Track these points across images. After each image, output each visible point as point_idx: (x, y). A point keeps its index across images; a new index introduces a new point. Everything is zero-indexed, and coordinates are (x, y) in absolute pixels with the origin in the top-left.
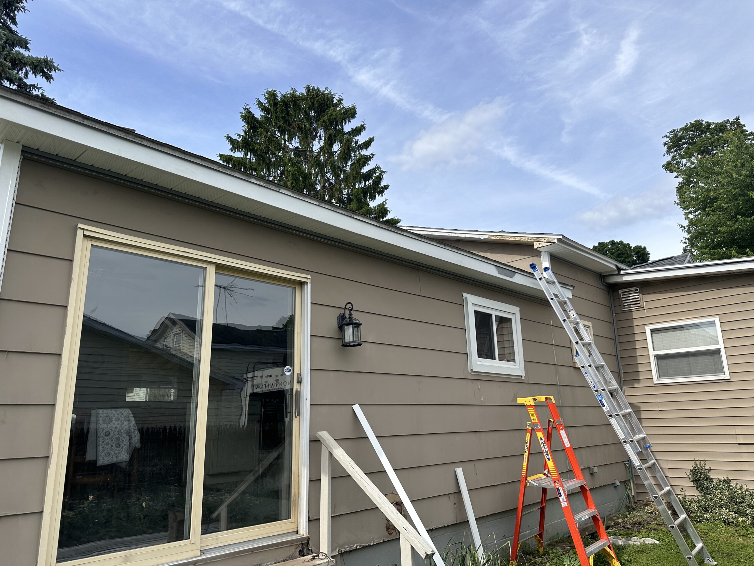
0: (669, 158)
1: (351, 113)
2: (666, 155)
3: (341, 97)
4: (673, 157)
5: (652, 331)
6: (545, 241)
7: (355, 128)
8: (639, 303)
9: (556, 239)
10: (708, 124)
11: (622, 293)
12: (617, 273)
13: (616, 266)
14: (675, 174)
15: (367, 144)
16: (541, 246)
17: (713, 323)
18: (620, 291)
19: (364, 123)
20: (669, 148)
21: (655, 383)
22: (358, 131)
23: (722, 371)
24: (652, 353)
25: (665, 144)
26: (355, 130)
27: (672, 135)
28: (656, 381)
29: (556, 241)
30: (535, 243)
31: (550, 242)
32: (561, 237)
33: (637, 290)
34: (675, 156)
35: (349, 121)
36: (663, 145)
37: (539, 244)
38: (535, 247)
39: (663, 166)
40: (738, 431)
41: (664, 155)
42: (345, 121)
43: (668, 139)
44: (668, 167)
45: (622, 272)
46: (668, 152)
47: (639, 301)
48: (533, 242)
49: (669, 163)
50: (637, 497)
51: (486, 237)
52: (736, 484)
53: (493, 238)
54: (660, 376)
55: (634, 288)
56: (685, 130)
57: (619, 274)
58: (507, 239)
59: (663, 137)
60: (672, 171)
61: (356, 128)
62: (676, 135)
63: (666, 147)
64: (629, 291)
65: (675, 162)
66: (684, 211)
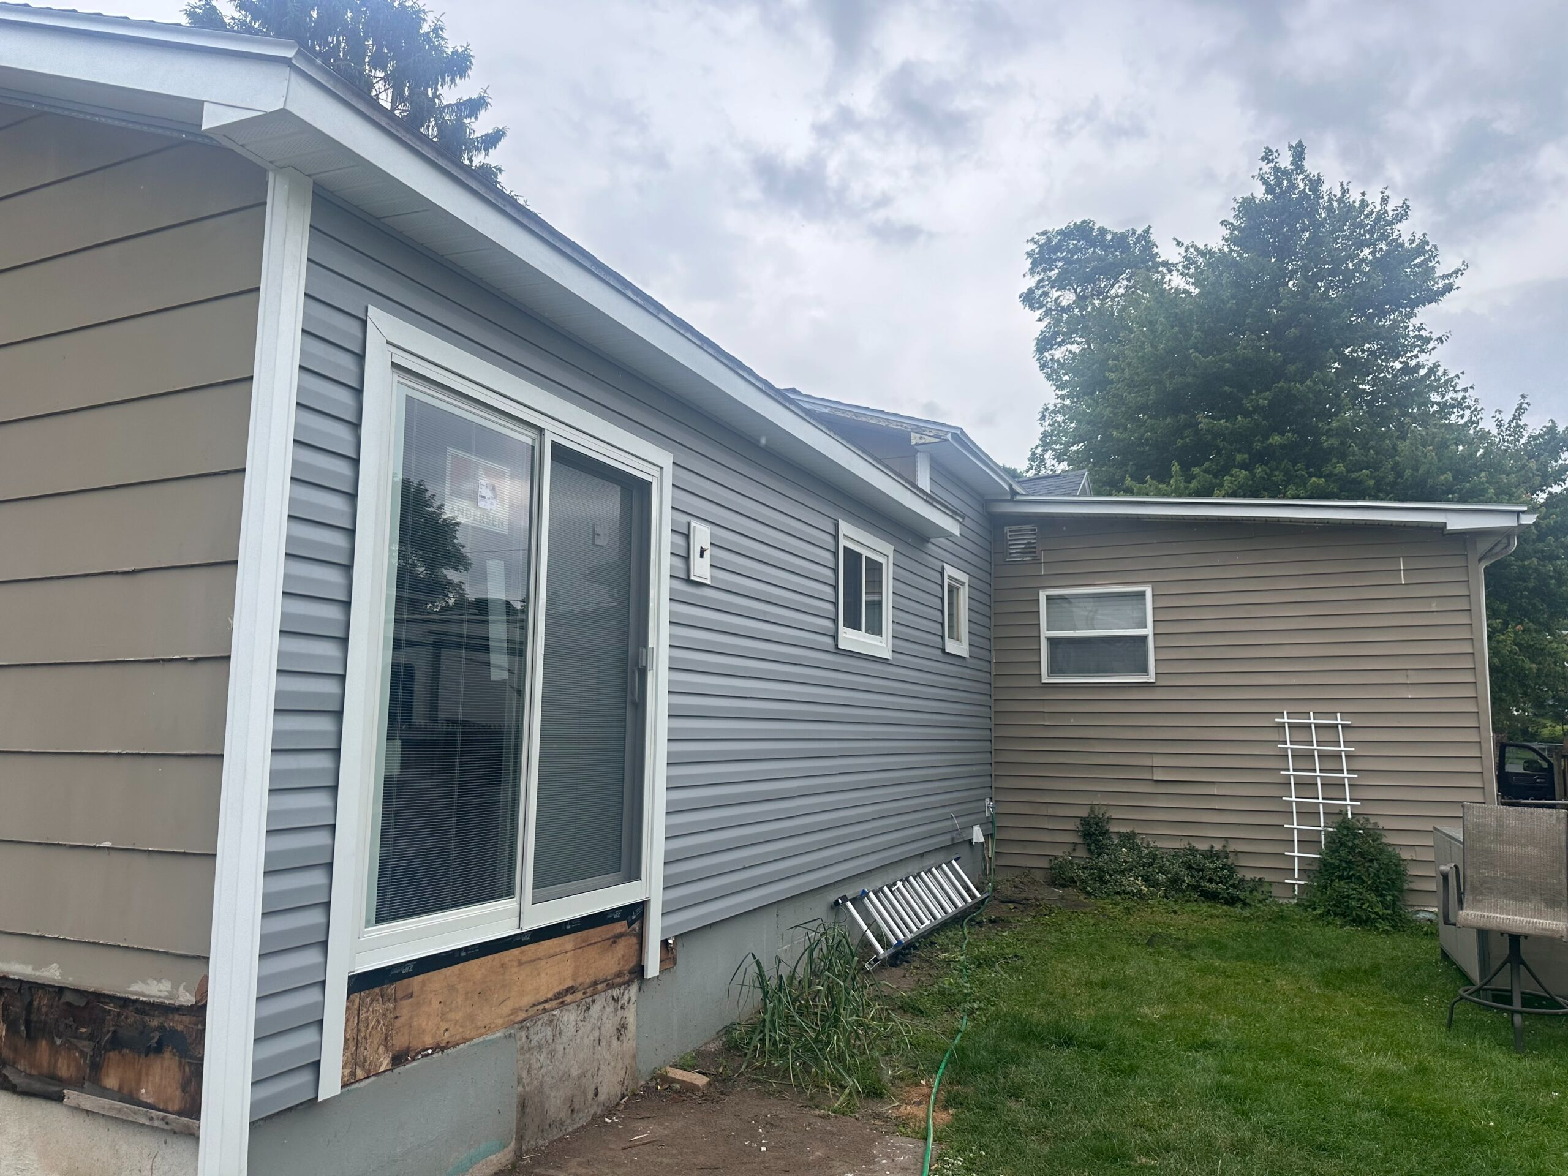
0: (1031, 282)
1: (459, 65)
2: (1028, 277)
3: (439, 23)
4: (1039, 281)
5: (1049, 598)
6: (931, 434)
7: (465, 99)
8: (1035, 552)
9: (949, 435)
10: (1103, 231)
11: (1010, 531)
12: (1009, 498)
13: (1011, 486)
14: (1038, 313)
15: (492, 140)
16: (922, 441)
17: (1142, 595)
18: (1007, 529)
19: (485, 92)
20: (1035, 264)
21: (1043, 681)
22: (475, 106)
23: (1144, 670)
24: (1045, 633)
25: (1029, 255)
26: (465, 103)
27: (1042, 240)
28: (1045, 679)
29: (949, 437)
30: (913, 435)
31: (939, 437)
32: (958, 432)
33: (1034, 530)
34: (1042, 280)
35: (453, 81)
36: (1026, 256)
37: (921, 438)
38: (913, 442)
39: (1020, 297)
40: (1157, 761)
41: (1024, 276)
42: (443, 80)
43: (1036, 246)
44: (1029, 299)
45: (1018, 497)
46: (1032, 272)
47: (1035, 548)
48: (910, 432)
49: (1031, 291)
50: (996, 860)
51: (826, 411)
52: (1142, 839)
53: (839, 414)
54: (1053, 671)
55: (1029, 527)
56: (1066, 234)
57: (1011, 501)
58: (864, 419)
59: (1028, 241)
60: (1032, 307)
61: (467, 100)
62: (1049, 240)
63: (1030, 261)
64: (1020, 531)
65: (1040, 292)
66: (1057, 391)
